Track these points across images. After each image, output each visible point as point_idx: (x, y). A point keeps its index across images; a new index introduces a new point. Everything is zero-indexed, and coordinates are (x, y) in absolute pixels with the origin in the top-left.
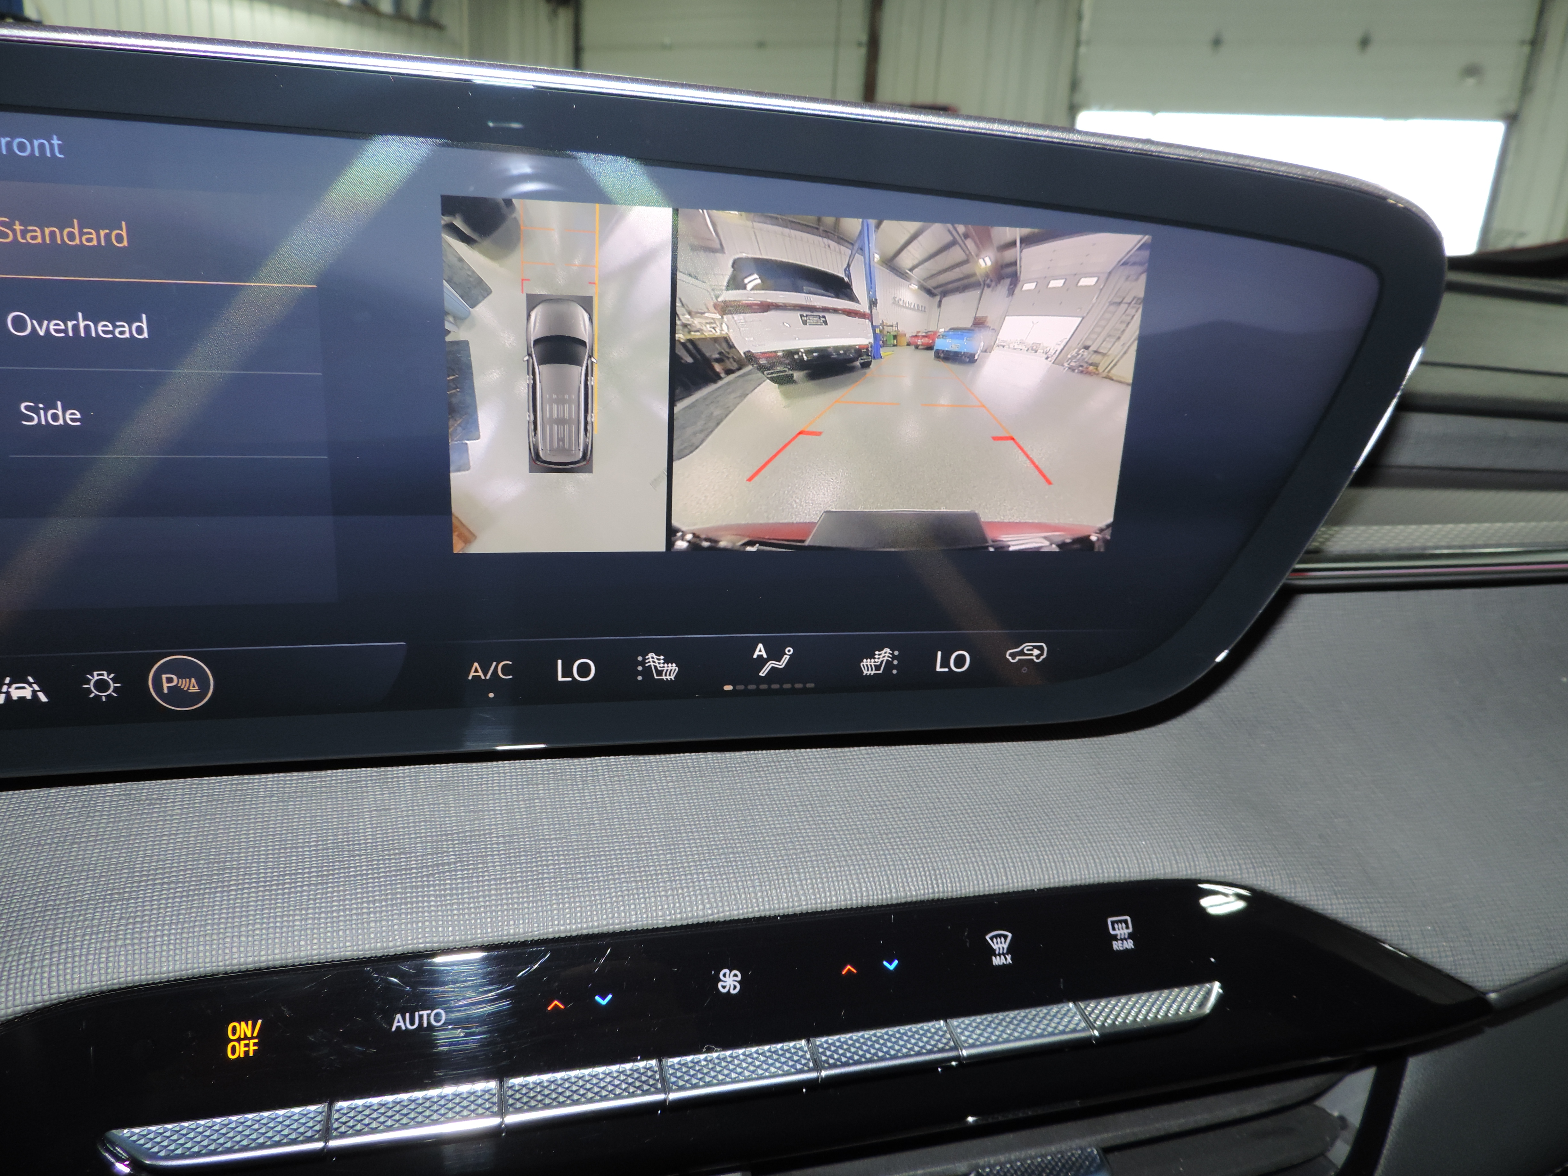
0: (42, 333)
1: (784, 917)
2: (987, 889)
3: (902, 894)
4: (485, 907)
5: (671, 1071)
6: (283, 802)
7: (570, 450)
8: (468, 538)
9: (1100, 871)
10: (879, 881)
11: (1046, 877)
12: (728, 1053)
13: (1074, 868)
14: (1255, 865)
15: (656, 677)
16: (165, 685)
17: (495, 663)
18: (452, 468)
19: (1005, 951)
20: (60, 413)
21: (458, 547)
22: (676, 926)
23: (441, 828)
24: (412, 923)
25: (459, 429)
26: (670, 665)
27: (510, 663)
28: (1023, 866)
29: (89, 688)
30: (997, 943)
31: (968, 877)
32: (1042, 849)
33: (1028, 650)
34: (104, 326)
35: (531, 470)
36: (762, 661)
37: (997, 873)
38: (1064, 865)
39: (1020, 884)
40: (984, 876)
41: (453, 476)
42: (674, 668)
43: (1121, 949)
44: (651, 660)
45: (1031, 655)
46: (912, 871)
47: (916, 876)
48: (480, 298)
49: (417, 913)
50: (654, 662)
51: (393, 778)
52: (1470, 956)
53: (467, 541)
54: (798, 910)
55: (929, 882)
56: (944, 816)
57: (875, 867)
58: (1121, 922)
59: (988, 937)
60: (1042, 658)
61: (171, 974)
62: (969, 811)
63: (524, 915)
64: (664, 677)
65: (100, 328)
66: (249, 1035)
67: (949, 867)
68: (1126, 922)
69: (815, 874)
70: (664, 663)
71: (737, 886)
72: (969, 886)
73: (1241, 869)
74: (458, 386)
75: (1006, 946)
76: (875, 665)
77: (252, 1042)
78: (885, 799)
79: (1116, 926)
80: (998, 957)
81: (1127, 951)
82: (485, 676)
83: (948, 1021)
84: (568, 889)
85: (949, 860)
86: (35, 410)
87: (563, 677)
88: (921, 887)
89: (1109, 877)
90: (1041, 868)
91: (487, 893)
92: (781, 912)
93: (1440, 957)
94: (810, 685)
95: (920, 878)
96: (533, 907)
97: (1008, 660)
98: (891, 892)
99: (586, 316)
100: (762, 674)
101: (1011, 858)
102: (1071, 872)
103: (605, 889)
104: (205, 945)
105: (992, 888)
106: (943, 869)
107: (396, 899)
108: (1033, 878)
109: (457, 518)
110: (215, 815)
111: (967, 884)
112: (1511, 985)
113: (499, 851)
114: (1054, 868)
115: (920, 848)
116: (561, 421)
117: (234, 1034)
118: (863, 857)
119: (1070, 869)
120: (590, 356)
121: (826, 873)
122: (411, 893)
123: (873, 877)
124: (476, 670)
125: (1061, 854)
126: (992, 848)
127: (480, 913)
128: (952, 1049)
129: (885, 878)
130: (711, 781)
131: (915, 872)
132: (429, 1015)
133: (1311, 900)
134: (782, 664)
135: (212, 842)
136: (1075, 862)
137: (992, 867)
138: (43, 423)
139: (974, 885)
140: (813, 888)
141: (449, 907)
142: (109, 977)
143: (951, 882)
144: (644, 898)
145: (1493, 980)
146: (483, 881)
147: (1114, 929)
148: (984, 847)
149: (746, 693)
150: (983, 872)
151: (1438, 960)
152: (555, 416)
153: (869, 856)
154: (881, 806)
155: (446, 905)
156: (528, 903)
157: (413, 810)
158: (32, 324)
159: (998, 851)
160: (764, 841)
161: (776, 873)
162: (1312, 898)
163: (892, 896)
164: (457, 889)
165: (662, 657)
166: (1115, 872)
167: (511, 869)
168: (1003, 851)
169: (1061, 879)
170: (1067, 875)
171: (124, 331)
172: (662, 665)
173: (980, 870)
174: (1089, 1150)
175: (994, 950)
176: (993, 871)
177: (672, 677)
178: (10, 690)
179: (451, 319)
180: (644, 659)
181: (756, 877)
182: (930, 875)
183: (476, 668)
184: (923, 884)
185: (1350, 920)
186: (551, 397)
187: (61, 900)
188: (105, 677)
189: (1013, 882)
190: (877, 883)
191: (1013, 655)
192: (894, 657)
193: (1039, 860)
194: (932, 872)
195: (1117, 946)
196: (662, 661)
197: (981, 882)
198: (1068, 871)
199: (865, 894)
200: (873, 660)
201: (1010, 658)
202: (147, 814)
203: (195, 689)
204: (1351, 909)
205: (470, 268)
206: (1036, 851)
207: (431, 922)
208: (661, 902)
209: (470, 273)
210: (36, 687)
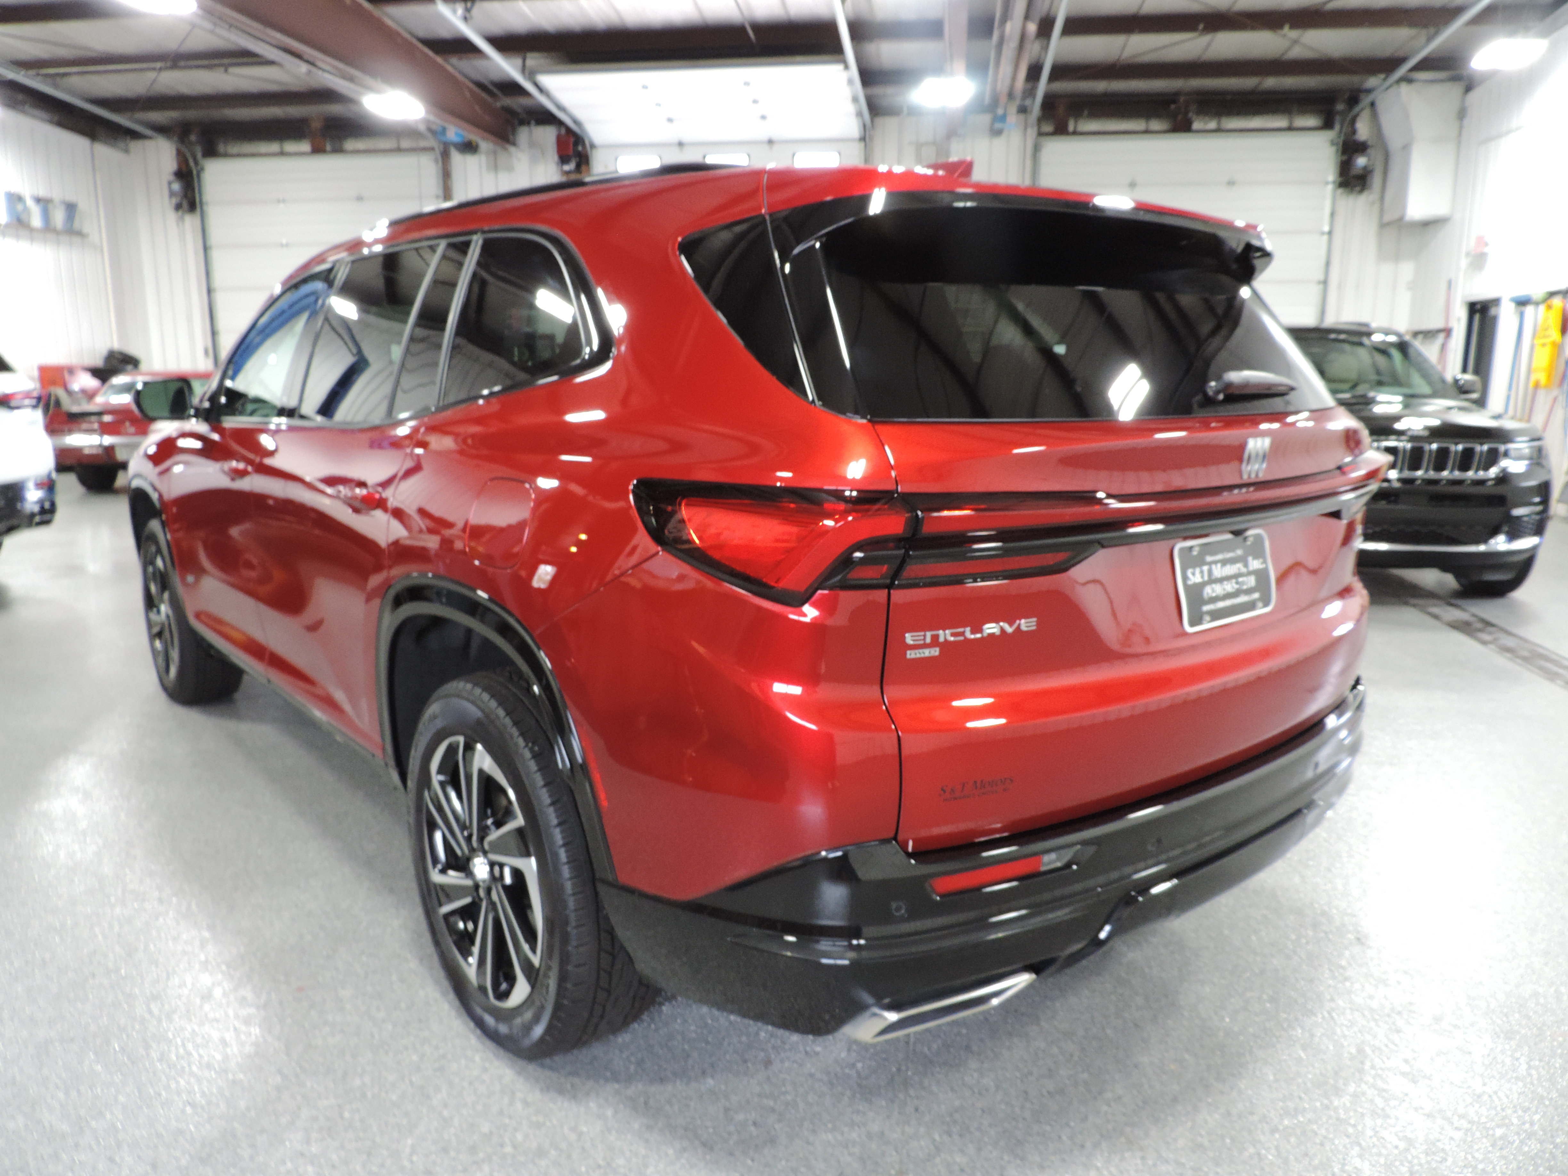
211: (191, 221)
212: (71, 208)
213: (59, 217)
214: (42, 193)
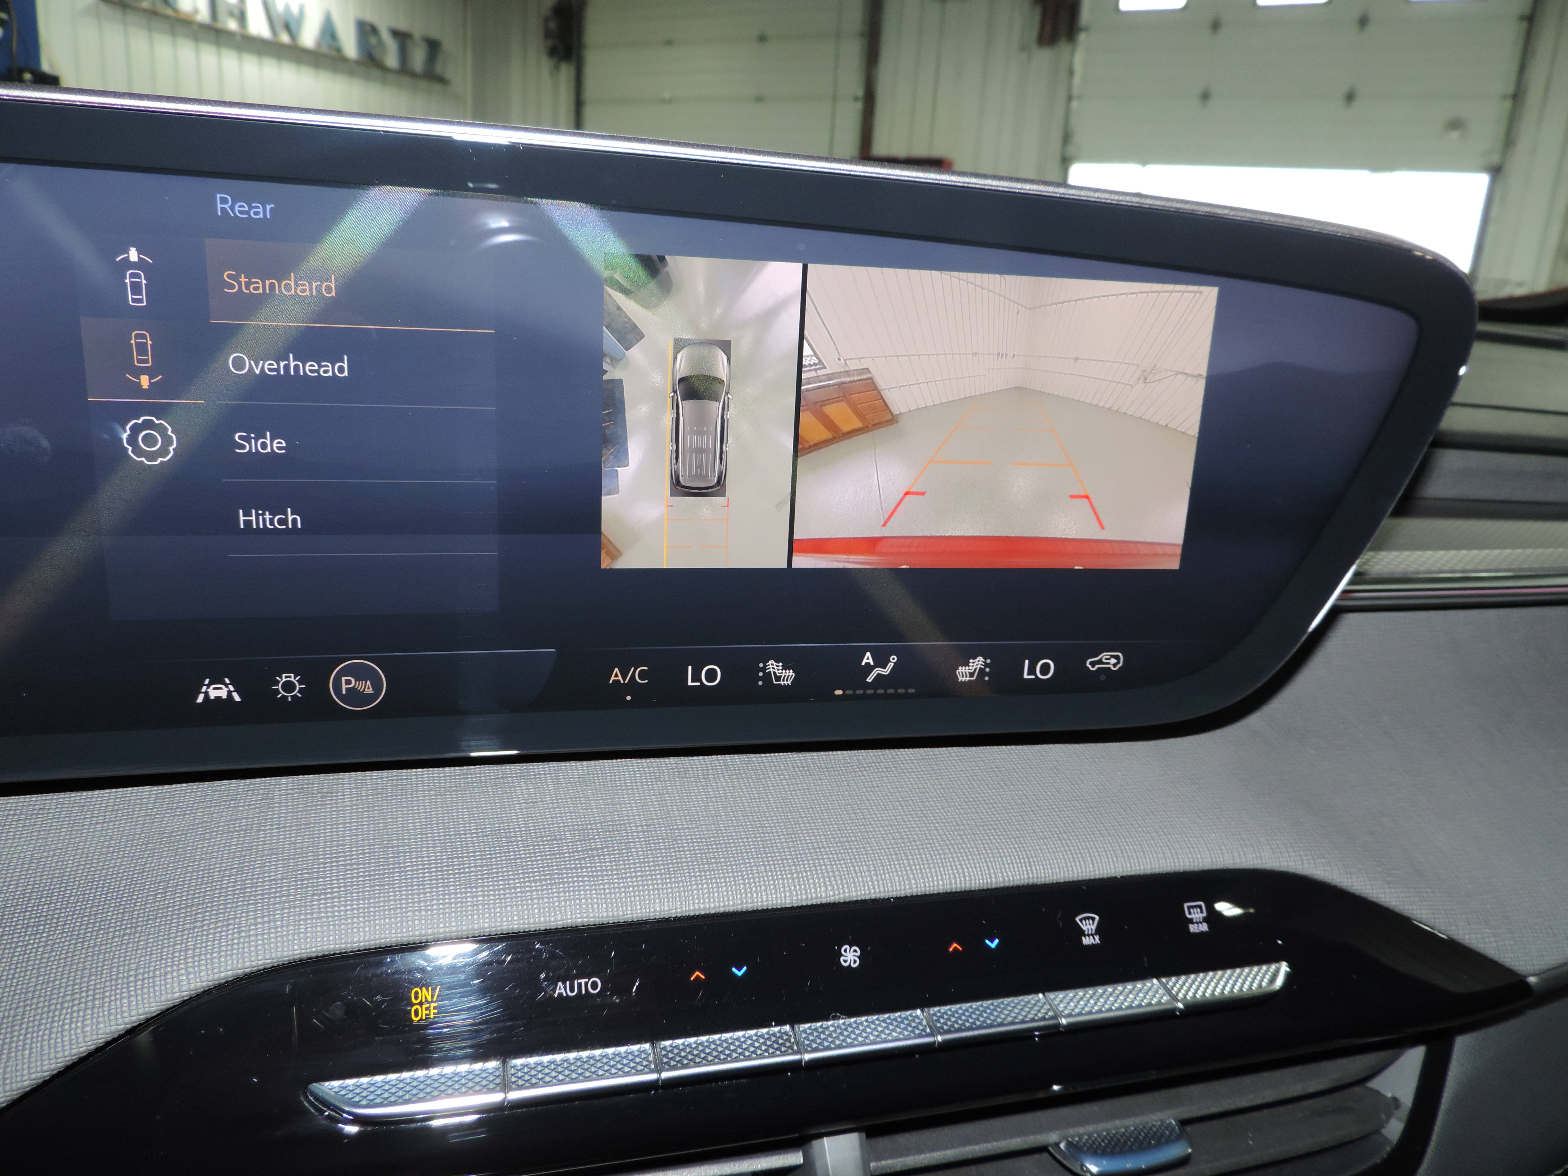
0: (257, 372)
1: (897, 899)
2: (1076, 875)
3: (1001, 879)
4: (633, 887)
5: (804, 1035)
6: (440, 795)
7: (706, 476)
8: (615, 555)
9: (1176, 860)
10: (980, 867)
11: (1128, 865)
12: (853, 1020)
13: (1153, 858)
14: (1315, 857)
15: (775, 682)
16: (344, 687)
17: (633, 669)
18: (603, 491)
19: (1093, 932)
20: (268, 442)
21: (606, 563)
22: (802, 906)
23: (584, 818)
24: (570, 900)
25: (611, 457)
26: (787, 671)
27: (646, 668)
28: (1107, 855)
29: (277, 689)
30: (1086, 925)
31: (1058, 864)
32: (1123, 840)
33: (1107, 659)
34: (311, 366)
35: (672, 494)
36: (869, 668)
37: (1084, 861)
38: (1144, 854)
39: (1105, 871)
40: (1073, 864)
41: (604, 498)
42: (791, 674)
43: (1197, 931)
44: (771, 666)
45: (1109, 663)
46: (1009, 858)
47: (1012, 863)
48: (634, 342)
49: (574, 891)
50: (773, 668)
51: (535, 775)
52: (1512, 942)
53: (614, 557)
54: (909, 892)
55: (1024, 868)
56: (1032, 811)
57: (975, 855)
58: (1195, 907)
59: (1077, 919)
60: (1118, 666)
61: (362, 944)
62: (1054, 807)
63: (668, 894)
64: (782, 683)
65: (307, 368)
66: (429, 999)
67: (1041, 855)
68: (1200, 907)
69: (922, 861)
70: (782, 670)
71: (855, 870)
72: (1060, 872)
73: (1302, 860)
74: (612, 419)
75: (1094, 927)
76: (969, 673)
77: (432, 1005)
78: (978, 795)
79: (1192, 910)
80: (1087, 937)
81: (1202, 933)
82: (624, 680)
83: (1046, 994)
84: (705, 871)
85: (1041, 849)
86: (247, 439)
87: (692, 681)
88: (1017, 873)
89: (1184, 866)
90: (1124, 857)
91: (633, 874)
92: (894, 894)
93: (1485, 943)
94: (912, 691)
95: (1015, 865)
96: (675, 887)
97: (1088, 668)
98: (991, 877)
99: (725, 358)
100: (869, 680)
101: (1096, 848)
102: (1150, 861)
103: (737, 872)
104: (390, 918)
105: (1080, 875)
106: (1036, 856)
107: (555, 879)
108: (1117, 866)
109: (606, 537)
110: (382, 806)
111: (1058, 870)
112: (1549, 970)
113: (640, 838)
114: (1135, 857)
115: (1014, 838)
116: (700, 451)
117: (416, 998)
118: (964, 845)
119: (1150, 858)
120: (727, 393)
121: (932, 859)
122: (567, 874)
123: (974, 864)
124: (616, 675)
125: (1140, 845)
126: (1078, 839)
127: (629, 892)
128: (1052, 1018)
129: (985, 865)
130: (820, 779)
131: (1011, 860)
132: (586, 984)
133: (1366, 889)
134: (886, 671)
135: (384, 829)
136: (1153, 852)
137: (1079, 855)
138: (254, 451)
139: (1064, 871)
140: (922, 873)
141: (601, 887)
142: (308, 946)
143: (1044, 869)
144: (773, 880)
145: (1533, 965)
146: (629, 864)
147: (1190, 913)
148: (1071, 838)
149: (854, 697)
150: (1072, 860)
151: (1483, 945)
152: (694, 446)
153: (969, 845)
154: (975, 801)
155: (599, 885)
156: (671, 883)
157: (557, 803)
158: (250, 365)
159: (1084, 842)
160: (875, 831)
161: (889, 859)
162: (1368, 887)
163: (992, 881)
164: (607, 871)
165: (781, 664)
166: (1190, 861)
167: (652, 854)
168: (1088, 841)
169: (1142, 867)
170: (1147, 864)
171: (328, 370)
172: (780, 671)
173: (1069, 858)
174: (1168, 1122)
175: (1084, 931)
176: (1081, 859)
177: (789, 682)
178: (208, 690)
179: (608, 360)
180: (765, 666)
181: (871, 863)
182: (1025, 863)
183: (616, 673)
184: (1019, 871)
185: (1402, 908)
186: (691, 428)
187: (257, 879)
188: (292, 679)
189: (1099, 870)
190: (978, 869)
191: (1093, 664)
192: (986, 665)
193: (1121, 850)
194: (1026, 860)
195: (1193, 928)
196: (781, 668)
197: (1070, 869)
198: (1148, 860)
199: (967, 879)
200: (967, 668)
201: (1090, 666)
202: (321, 805)
203: (370, 691)
204: (1402, 897)
205: (626, 316)
206: (1118, 842)
207: (586, 899)
208: (788, 884)
209: (626, 320)
210: (231, 688)
211: (566, 72)
212: (433, 46)
213: (418, 58)
214: (402, 25)
